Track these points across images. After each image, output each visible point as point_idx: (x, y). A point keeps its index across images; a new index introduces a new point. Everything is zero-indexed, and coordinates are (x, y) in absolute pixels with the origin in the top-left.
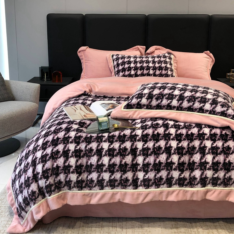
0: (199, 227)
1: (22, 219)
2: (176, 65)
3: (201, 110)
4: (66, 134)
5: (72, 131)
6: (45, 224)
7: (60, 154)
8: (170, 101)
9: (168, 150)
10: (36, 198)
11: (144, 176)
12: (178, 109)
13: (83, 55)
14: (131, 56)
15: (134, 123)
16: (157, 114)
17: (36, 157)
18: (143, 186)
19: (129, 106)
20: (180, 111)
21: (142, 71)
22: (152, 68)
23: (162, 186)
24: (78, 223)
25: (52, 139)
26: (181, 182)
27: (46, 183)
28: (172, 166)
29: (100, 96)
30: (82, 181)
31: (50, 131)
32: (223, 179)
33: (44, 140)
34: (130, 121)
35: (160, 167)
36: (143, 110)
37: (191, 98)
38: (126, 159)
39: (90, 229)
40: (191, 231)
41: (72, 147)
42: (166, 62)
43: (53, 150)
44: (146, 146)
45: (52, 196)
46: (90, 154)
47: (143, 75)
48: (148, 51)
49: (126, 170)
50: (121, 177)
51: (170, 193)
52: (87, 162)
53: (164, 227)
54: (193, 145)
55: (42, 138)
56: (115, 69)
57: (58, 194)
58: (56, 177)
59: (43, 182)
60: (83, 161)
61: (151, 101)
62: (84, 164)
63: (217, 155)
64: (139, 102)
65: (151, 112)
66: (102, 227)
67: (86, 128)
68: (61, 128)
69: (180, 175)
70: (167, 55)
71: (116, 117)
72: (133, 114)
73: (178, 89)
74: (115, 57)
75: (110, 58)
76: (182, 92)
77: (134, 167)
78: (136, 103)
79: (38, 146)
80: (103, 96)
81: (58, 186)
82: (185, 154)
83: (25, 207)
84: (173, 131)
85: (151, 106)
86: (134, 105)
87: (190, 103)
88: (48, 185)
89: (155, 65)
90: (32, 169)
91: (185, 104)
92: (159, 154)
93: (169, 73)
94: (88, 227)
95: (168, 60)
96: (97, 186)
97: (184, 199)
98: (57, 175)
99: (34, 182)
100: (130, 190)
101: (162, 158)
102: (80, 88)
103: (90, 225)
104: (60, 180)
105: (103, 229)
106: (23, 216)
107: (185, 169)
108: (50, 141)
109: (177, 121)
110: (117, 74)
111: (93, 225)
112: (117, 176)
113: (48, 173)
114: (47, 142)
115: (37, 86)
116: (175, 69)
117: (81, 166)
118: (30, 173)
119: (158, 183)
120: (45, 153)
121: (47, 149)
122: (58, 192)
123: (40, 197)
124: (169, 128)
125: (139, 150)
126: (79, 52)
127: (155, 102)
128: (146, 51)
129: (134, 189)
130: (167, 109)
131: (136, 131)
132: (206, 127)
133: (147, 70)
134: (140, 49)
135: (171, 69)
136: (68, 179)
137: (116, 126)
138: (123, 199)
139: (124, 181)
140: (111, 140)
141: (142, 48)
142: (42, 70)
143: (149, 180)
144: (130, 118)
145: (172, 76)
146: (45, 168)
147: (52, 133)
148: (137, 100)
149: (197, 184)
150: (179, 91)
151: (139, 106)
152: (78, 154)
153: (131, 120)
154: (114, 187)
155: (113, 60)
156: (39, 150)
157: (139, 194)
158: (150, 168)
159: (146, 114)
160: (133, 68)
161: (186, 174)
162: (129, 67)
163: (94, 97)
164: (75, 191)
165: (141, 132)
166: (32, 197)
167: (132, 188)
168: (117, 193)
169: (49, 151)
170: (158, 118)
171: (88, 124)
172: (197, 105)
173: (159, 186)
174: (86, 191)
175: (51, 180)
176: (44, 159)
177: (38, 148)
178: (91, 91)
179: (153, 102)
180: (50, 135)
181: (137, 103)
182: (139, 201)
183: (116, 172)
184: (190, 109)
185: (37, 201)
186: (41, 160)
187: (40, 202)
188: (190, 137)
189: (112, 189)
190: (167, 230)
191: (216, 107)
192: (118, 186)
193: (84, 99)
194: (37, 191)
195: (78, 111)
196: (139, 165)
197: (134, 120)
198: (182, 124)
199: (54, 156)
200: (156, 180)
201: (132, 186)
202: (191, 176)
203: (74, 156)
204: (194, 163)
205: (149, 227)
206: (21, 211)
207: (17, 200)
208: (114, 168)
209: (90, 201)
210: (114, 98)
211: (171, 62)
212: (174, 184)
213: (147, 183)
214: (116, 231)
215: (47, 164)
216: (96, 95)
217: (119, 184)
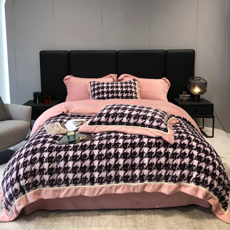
0: (142, 214)
1: (8, 211)
2: (139, 89)
3: (143, 125)
4: (42, 145)
5: (47, 143)
6: (27, 215)
7: (37, 160)
8: (122, 118)
9: (116, 155)
10: (18, 195)
11: (99, 175)
12: (127, 125)
13: (68, 82)
14: (104, 83)
15: (95, 136)
16: (112, 129)
17: (19, 163)
18: (98, 182)
19: (92, 123)
20: (128, 126)
21: (113, 94)
22: (120, 92)
23: (111, 182)
24: (52, 214)
25: (32, 149)
26: (126, 179)
27: (25, 182)
28: (119, 167)
29: (74, 116)
30: (53, 180)
31: (31, 144)
32: (156, 176)
33: (27, 150)
34: (92, 135)
35: (110, 168)
36: (102, 126)
37: (136, 116)
38: (85, 163)
39: (60, 218)
40: (136, 217)
41: (46, 155)
42: (131, 87)
43: (32, 157)
44: (101, 153)
45: (30, 192)
46: (59, 160)
47: (113, 97)
48: (119, 78)
49: (85, 171)
50: (82, 176)
51: (118, 187)
52: (57, 166)
53: (116, 215)
54: (135, 151)
55: (25, 148)
56: (92, 93)
57: (35, 190)
58: (33, 178)
59: (23, 182)
60: (54, 165)
61: (108, 119)
62: (55, 167)
63: (151, 158)
64: (100, 120)
65: (108, 127)
66: (70, 216)
67: (59, 140)
68: (39, 141)
69: (125, 174)
70: (132, 81)
71: (82, 132)
72: (95, 129)
73: (128, 109)
74: (92, 84)
75: (89, 84)
76: (131, 111)
77: (92, 169)
78: (97, 120)
79: (21, 155)
80: (77, 115)
81: (35, 185)
82: (129, 158)
83: (10, 202)
84: (121, 141)
85: (108, 122)
86: (96, 122)
87: (135, 120)
88: (27, 184)
89: (122, 89)
90: (16, 172)
91: (132, 121)
92: (109, 159)
93: (134, 95)
94: (59, 216)
95: (133, 85)
96: (64, 184)
97: (128, 192)
98: (34, 176)
99: (17, 182)
100: (88, 186)
101: (112, 161)
102: (60, 110)
103: (61, 215)
104: (36, 180)
105: (70, 217)
106: (9, 209)
107: (128, 169)
108: (31, 151)
109: (126, 134)
110: (93, 97)
111: (63, 214)
112: (79, 175)
113: (27, 175)
114: (28, 151)
115: (29, 108)
116: (138, 92)
117: (52, 169)
118: (14, 175)
119: (108, 180)
120: (26, 159)
121: (28, 156)
122: (35, 189)
123: (21, 194)
124: (118, 139)
125: (95, 156)
126: (65, 80)
127: (111, 120)
128: (117, 78)
129: (91, 185)
130: (119, 125)
131: (95, 142)
132: (146, 138)
133: (116, 93)
134: (113, 76)
135: (135, 92)
136: (42, 179)
137: (81, 138)
138: (84, 193)
139: (84, 179)
140: (75, 149)
141: (114, 76)
142: (36, 95)
143: (102, 178)
144: (93, 132)
145: (136, 98)
146: (25, 171)
147: (32, 145)
148: (98, 118)
149: (137, 180)
150: (129, 111)
151: (99, 123)
152: (50, 160)
153: (93, 133)
154: (77, 184)
155: (91, 86)
156: (22, 158)
157: (95, 189)
158: (103, 169)
159: (104, 128)
160: (106, 92)
161: (129, 173)
162: (103, 91)
163: (70, 116)
164: (48, 188)
165: (98, 143)
166: (15, 193)
167: (89, 185)
168: (79, 188)
169: (29, 158)
170: (113, 132)
171: (60, 138)
172: (140, 121)
173: (109, 182)
174: (56, 188)
175: (29, 180)
176: (25, 165)
177: (22, 156)
178: (68, 112)
179: (109, 119)
180: (31, 146)
182: (95, 194)
183: (78, 173)
184: (135, 124)
185: (19, 197)
186: (22, 165)
187: (21, 197)
188: (133, 146)
189: (75, 186)
190: (118, 217)
191: (153, 122)
192: (79, 183)
193: (62, 118)
194: (19, 189)
195: (55, 128)
196: (95, 167)
197: (96, 134)
198: (129, 136)
199: (33, 162)
200: (107, 178)
201: (90, 183)
202: (133, 174)
203: (47, 162)
204: (135, 164)
205: (105, 215)
206: (7, 205)
207: (5, 196)
208: (76, 170)
209: (59, 195)
210: (86, 117)
211: (136, 87)
212: (120, 181)
213: (100, 180)
214: (80, 218)
215: (27, 168)
216: (72, 115)
217: (80, 182)
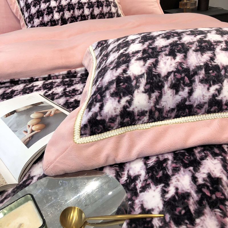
19: (97, 127)
21: (72, 11)
22: (87, 5)
64: (127, 107)
93: (113, 10)
127: (171, 98)
133: (79, 9)
135: (114, 4)
145: (118, 14)
148: (119, 101)
151: (128, 118)
160: (56, 9)
181: (121, 112)
